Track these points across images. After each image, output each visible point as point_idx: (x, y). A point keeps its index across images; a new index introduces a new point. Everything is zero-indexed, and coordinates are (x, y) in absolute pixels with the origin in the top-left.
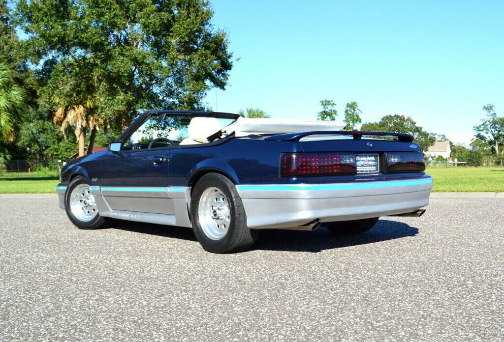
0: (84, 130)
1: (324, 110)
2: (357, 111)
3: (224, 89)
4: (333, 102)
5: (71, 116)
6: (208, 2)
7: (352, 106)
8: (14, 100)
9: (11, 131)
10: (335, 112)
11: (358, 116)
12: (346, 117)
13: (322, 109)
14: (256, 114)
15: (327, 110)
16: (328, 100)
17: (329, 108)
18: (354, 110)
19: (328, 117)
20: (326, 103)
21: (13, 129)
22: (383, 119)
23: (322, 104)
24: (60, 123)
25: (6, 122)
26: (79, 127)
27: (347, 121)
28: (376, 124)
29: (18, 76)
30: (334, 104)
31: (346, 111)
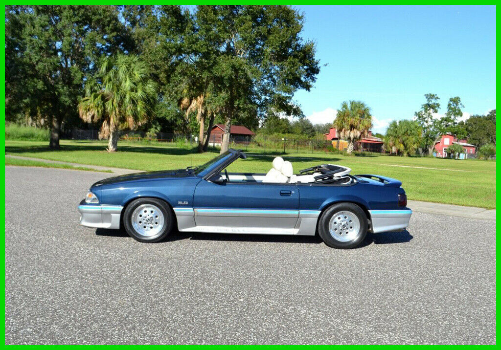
0: (204, 115)
1: (427, 103)
2: (459, 106)
3: (309, 90)
4: (437, 96)
5: (194, 103)
6: (302, 16)
7: (456, 100)
8: (148, 91)
9: (145, 116)
10: (438, 105)
11: (460, 111)
12: (448, 110)
13: (425, 101)
14: (358, 106)
15: (430, 103)
16: (432, 94)
17: (433, 101)
18: (457, 105)
19: (432, 110)
20: (430, 97)
21: (146, 114)
22: (491, 113)
23: (427, 98)
24: (186, 109)
25: (141, 108)
26: (199, 112)
27: (448, 114)
28: (484, 117)
29: (155, 72)
30: (437, 98)
31: (449, 105)
